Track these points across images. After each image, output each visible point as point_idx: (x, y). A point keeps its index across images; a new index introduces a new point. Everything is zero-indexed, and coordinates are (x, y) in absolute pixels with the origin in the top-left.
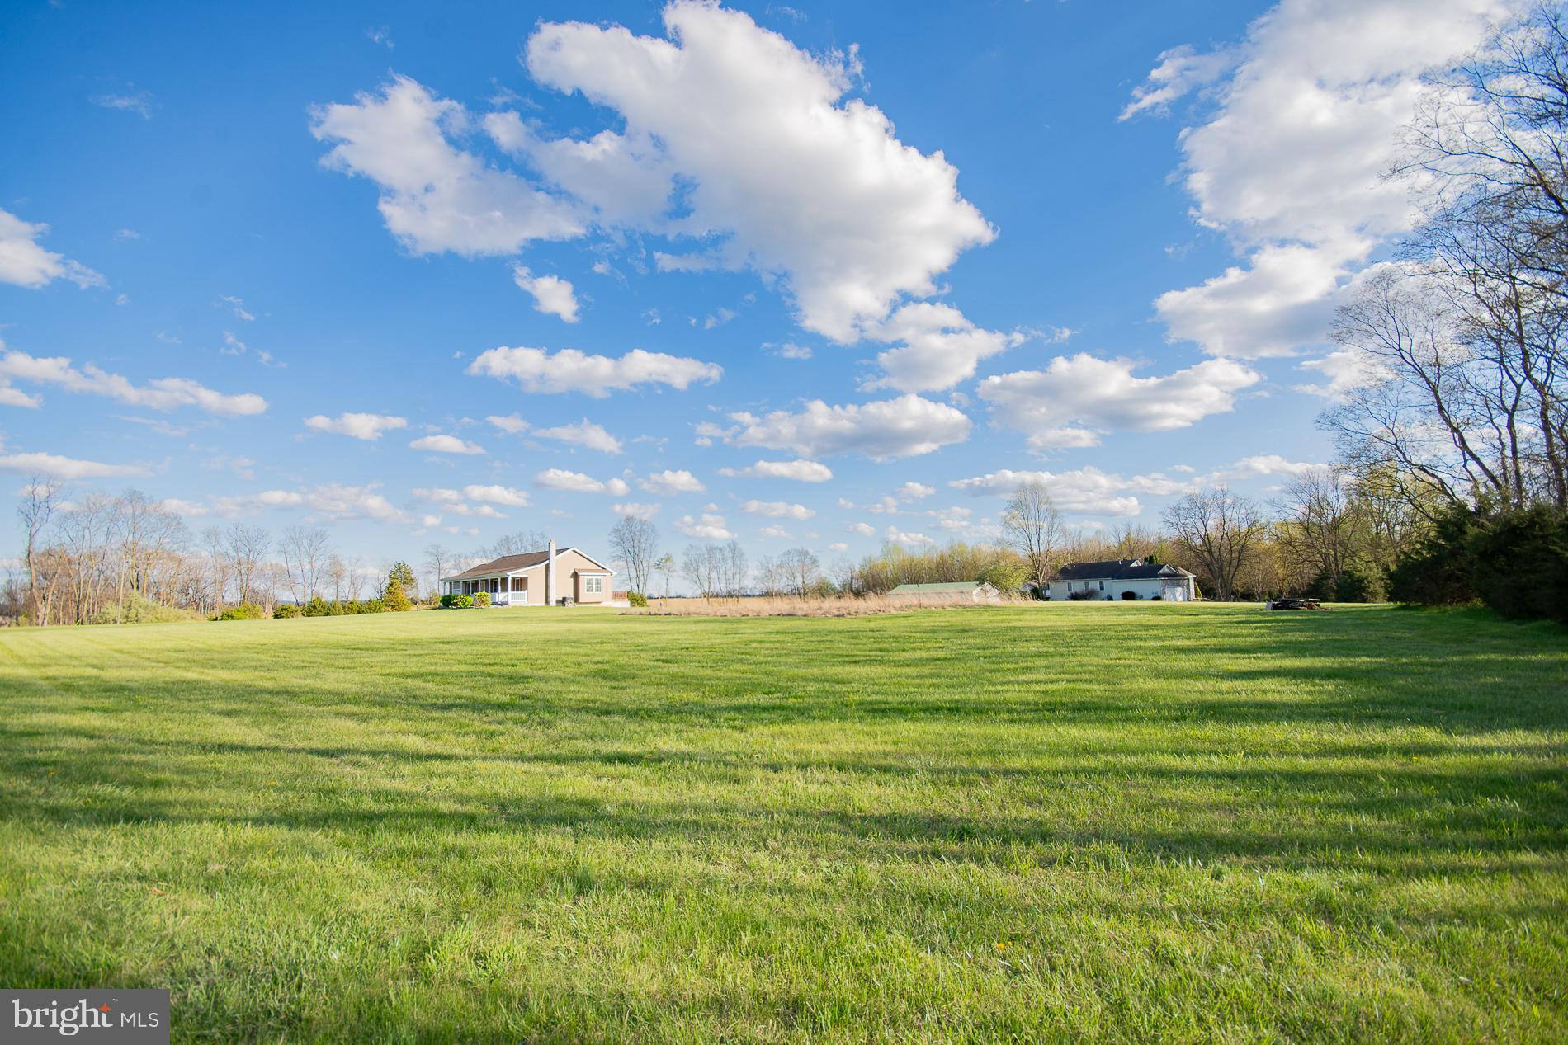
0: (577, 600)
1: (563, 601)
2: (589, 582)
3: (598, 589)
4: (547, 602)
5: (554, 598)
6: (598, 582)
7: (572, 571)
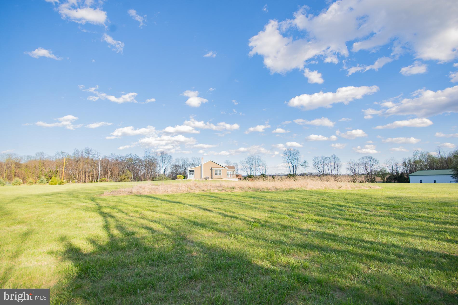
0: (212, 178)
1: (206, 178)
2: (216, 172)
3: (220, 174)
4: (201, 178)
5: (203, 177)
6: (220, 172)
7: (211, 168)
